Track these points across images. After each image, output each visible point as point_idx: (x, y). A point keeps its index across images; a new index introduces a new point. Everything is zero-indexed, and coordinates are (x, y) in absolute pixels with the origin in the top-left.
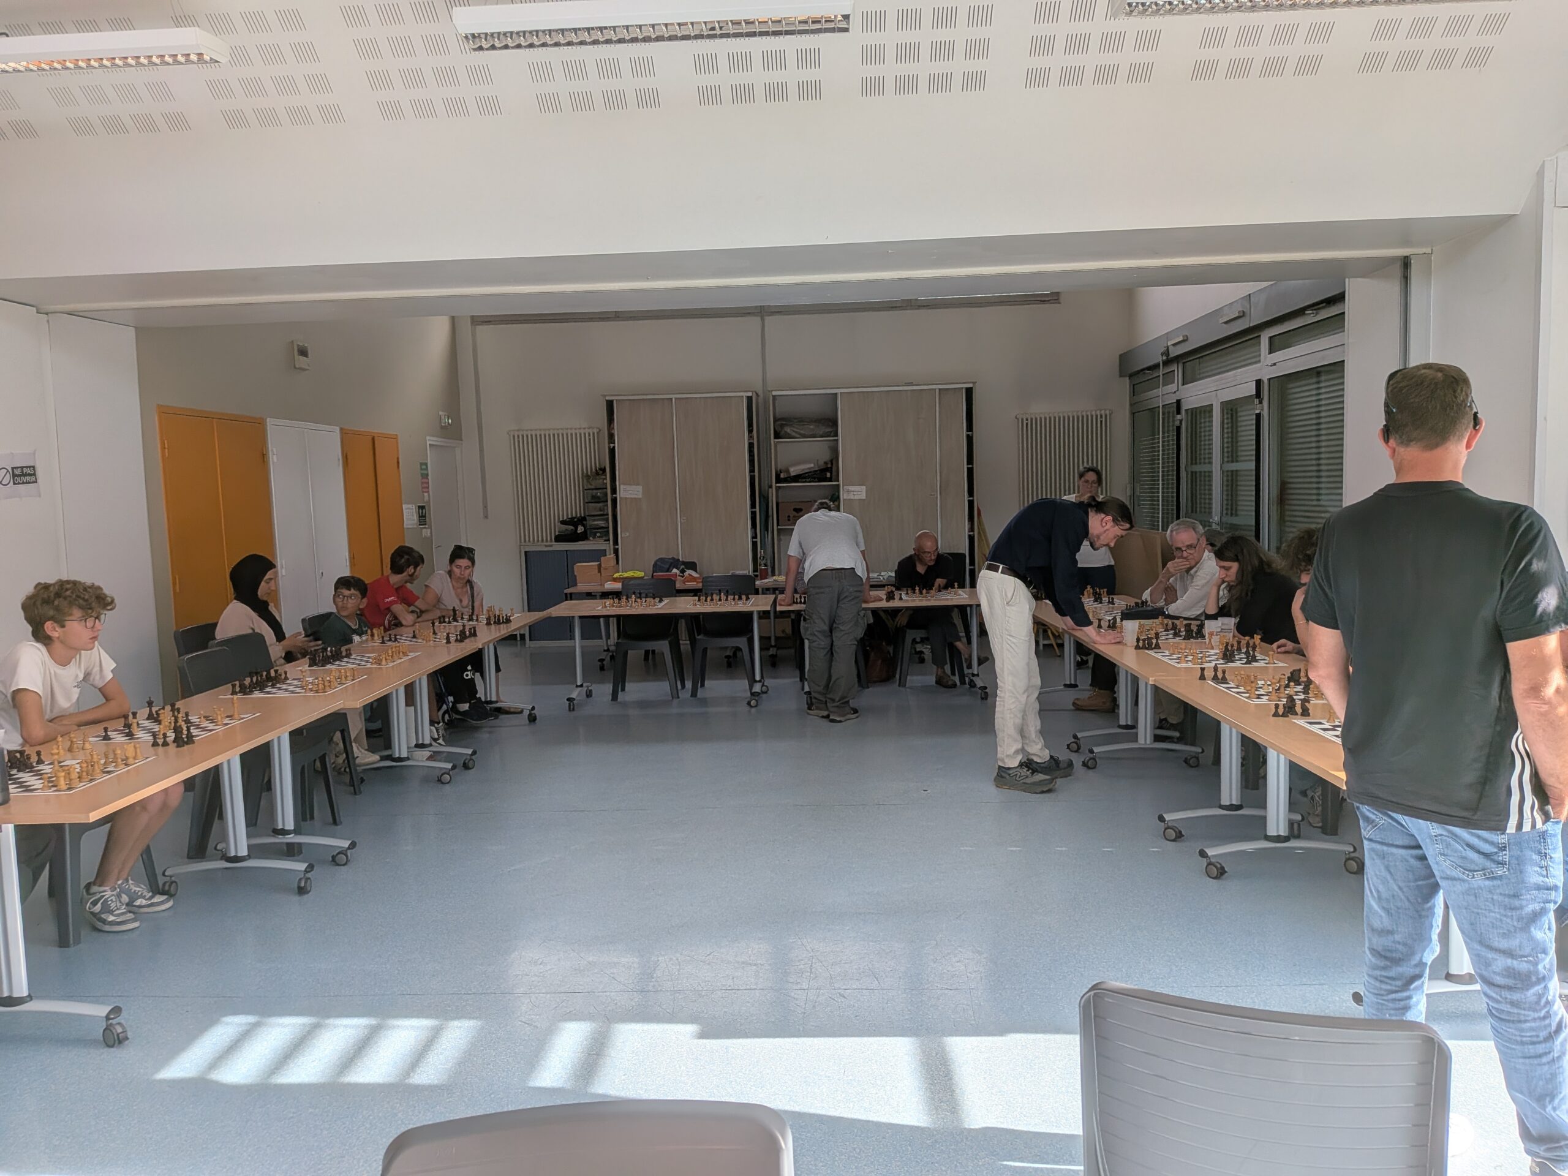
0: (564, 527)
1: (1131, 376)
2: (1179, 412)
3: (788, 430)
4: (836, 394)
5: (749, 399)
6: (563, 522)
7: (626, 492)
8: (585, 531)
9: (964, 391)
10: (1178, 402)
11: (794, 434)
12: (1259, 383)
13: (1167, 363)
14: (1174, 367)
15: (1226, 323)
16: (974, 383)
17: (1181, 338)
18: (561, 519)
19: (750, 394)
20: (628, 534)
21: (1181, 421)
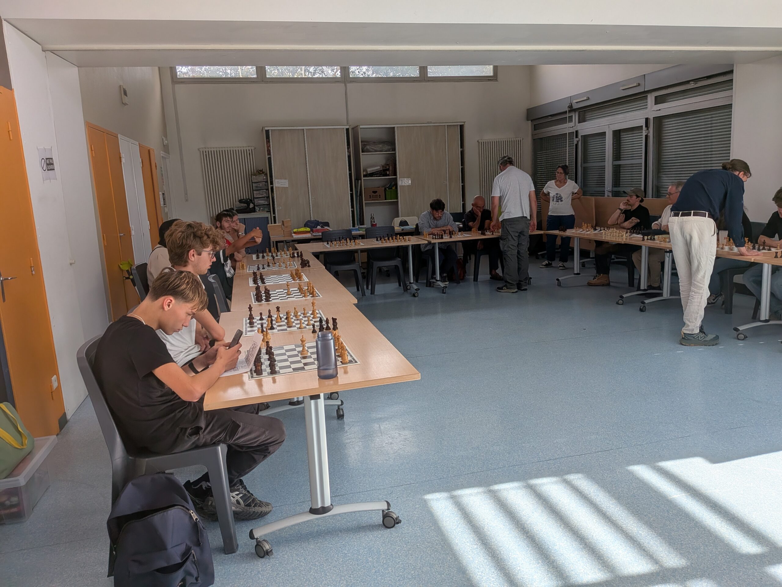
0: (242, 205)
1: (532, 121)
2: (577, 137)
3: (368, 147)
4: (394, 128)
5: (347, 130)
6: (241, 201)
7: (278, 183)
8: (254, 208)
9: (459, 126)
10: (577, 132)
11: (371, 150)
12: (647, 120)
13: (569, 111)
14: (573, 114)
15: (623, 90)
16: (464, 122)
17: (585, 98)
18: (240, 199)
19: (348, 127)
20: (281, 208)
21: (578, 142)
